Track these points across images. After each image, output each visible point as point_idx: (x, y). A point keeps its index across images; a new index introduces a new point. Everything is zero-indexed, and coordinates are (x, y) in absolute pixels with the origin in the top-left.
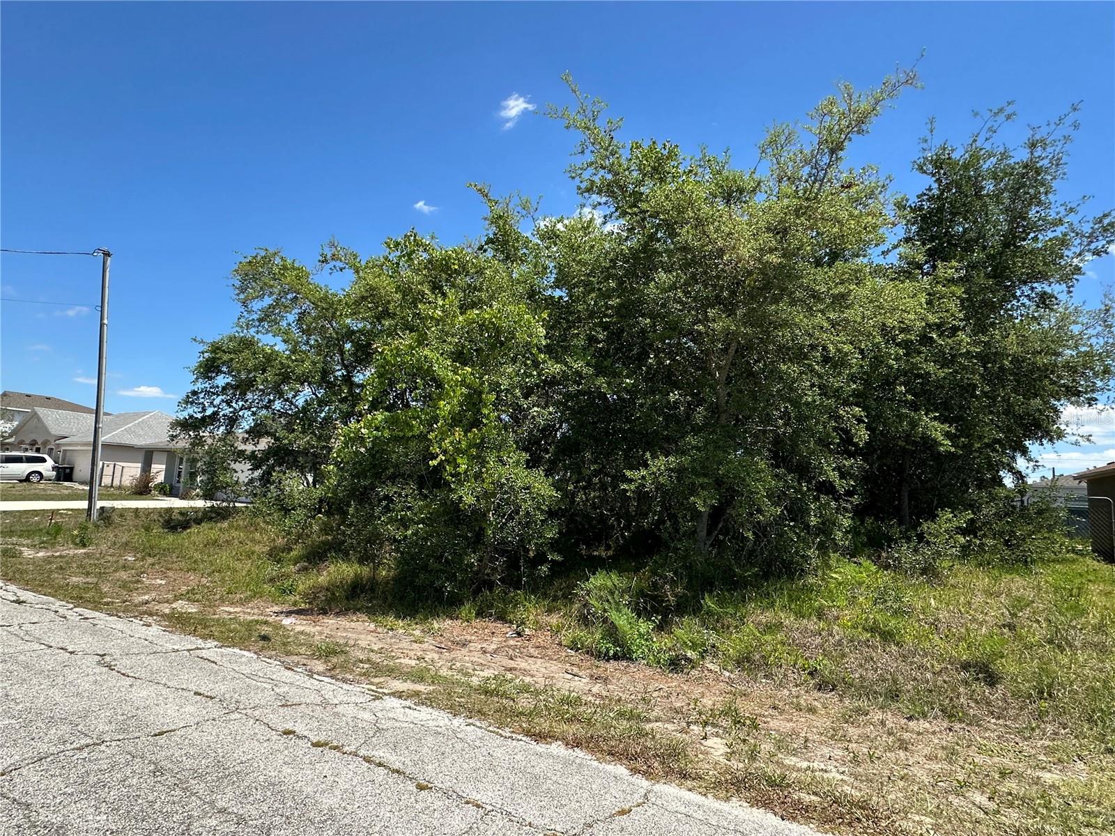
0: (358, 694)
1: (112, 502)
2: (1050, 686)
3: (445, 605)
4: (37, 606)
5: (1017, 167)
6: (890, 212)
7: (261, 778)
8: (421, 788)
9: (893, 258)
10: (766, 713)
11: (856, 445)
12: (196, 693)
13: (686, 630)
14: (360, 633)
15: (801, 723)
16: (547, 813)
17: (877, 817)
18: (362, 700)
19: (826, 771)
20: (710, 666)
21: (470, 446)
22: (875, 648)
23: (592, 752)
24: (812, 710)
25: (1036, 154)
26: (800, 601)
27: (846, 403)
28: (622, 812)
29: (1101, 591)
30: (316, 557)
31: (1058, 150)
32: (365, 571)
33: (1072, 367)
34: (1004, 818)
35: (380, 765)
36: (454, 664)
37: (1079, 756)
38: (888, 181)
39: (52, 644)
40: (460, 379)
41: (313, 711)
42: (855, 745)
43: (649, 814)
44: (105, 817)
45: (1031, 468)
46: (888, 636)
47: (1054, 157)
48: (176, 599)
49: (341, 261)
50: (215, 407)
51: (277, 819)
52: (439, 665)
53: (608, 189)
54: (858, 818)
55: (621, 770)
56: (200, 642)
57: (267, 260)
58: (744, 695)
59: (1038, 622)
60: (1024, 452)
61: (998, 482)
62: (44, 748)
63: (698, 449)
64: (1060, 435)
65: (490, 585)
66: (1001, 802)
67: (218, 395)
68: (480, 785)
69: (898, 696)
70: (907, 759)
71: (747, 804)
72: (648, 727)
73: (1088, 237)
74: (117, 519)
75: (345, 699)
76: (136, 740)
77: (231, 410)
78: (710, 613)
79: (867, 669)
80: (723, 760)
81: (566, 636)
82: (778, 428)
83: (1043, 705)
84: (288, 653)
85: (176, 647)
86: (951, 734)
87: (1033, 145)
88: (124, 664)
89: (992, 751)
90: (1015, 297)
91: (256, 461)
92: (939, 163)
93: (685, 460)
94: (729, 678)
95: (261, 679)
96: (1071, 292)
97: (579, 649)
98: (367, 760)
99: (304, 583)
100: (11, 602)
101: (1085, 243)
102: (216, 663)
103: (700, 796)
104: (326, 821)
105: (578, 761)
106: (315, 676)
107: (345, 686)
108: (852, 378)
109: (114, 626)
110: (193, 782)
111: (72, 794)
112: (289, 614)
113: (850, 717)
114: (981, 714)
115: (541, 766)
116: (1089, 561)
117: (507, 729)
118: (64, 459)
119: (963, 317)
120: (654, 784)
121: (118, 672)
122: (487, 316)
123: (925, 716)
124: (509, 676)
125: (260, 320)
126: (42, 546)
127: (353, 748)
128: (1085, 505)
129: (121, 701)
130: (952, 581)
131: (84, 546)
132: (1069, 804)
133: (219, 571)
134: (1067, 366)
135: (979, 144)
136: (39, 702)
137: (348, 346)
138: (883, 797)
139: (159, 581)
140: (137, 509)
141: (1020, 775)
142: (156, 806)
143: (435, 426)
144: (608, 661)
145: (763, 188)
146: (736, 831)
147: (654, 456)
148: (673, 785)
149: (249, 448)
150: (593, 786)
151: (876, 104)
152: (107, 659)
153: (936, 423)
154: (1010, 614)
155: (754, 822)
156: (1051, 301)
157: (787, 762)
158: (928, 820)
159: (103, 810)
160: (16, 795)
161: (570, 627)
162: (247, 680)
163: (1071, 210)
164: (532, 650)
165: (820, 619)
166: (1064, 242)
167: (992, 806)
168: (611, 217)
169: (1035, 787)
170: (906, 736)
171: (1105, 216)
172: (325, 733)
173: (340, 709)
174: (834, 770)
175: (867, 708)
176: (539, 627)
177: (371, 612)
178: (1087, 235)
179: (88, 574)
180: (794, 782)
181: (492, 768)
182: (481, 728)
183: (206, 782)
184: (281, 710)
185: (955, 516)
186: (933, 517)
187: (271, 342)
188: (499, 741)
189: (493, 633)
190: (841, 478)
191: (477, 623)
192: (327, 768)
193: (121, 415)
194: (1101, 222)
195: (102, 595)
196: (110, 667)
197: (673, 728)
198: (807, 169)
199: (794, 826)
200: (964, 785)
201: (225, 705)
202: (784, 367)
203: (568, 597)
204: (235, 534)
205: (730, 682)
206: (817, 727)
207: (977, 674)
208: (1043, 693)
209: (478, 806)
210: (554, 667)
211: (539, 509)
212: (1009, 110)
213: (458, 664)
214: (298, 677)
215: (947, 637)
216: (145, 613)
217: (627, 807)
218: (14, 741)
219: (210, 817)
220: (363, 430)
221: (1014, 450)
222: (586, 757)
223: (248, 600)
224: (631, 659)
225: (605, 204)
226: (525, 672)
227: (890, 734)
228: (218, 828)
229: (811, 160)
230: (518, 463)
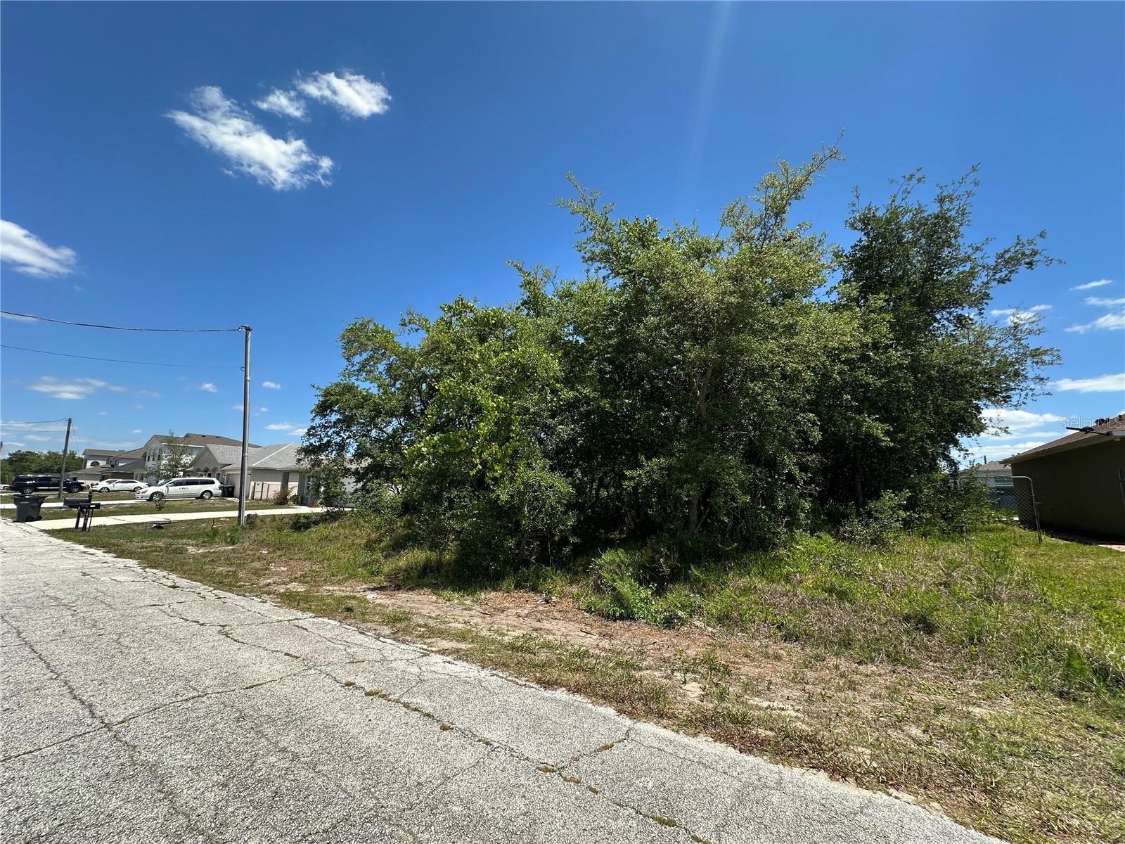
0: (411, 652)
1: (255, 511)
2: (980, 633)
3: (491, 580)
4: (186, 590)
5: (930, 218)
6: (827, 259)
7: (320, 722)
8: (444, 728)
9: (834, 297)
10: (740, 661)
11: (812, 443)
12: (287, 654)
13: (678, 595)
14: (425, 604)
15: (765, 669)
16: (543, 749)
17: (822, 750)
18: (413, 657)
19: (783, 709)
20: (697, 623)
21: (504, 456)
22: (831, 605)
23: (590, 697)
24: (778, 658)
25: (945, 208)
26: (771, 568)
27: (803, 410)
28: (606, 747)
29: (1026, 553)
30: (399, 546)
31: (962, 203)
32: (433, 556)
33: (987, 372)
34: (936, 748)
35: (416, 710)
36: (492, 627)
37: (1005, 693)
38: (824, 237)
39: (188, 618)
40: (495, 405)
41: (372, 667)
42: (811, 687)
43: (628, 748)
44: (190, 757)
45: (962, 456)
46: (842, 595)
47: (959, 208)
48: (291, 581)
49: (416, 324)
50: (328, 437)
51: (324, 756)
52: (481, 627)
53: (605, 257)
54: (805, 751)
55: (610, 711)
56: (299, 614)
57: (364, 326)
58: (723, 646)
59: (969, 580)
60: (956, 443)
61: (934, 467)
62: (160, 700)
63: (683, 451)
64: (982, 428)
65: (526, 563)
66: (934, 735)
67: (331, 428)
68: (492, 726)
69: (850, 644)
70: (854, 698)
71: (712, 739)
72: (637, 674)
73: (994, 269)
74: (258, 522)
75: (399, 657)
76: (231, 693)
77: (341, 438)
78: (698, 580)
79: (825, 623)
80: (697, 701)
81: (583, 602)
82: (749, 432)
83: (974, 649)
84: (364, 621)
85: (280, 618)
86: (895, 675)
87: (941, 201)
88: (238, 632)
89: (930, 690)
90: (936, 320)
91: (359, 476)
92: (866, 221)
93: (673, 461)
94: (712, 632)
95: (338, 642)
96: (982, 314)
97: (593, 612)
98: (406, 706)
99: (388, 566)
100: (169, 587)
101: (991, 274)
102: (307, 630)
103: (672, 732)
104: (362, 757)
105: (576, 704)
106: (381, 639)
107: (403, 646)
108: (807, 390)
109: (238, 603)
110: (266, 726)
111: (171, 737)
112: (373, 590)
113: (810, 662)
114: (921, 658)
115: (546, 708)
116: (1016, 529)
117: (524, 679)
118: (227, 481)
119: (893, 337)
120: (636, 723)
121: (232, 639)
122: (514, 357)
123: (872, 661)
124: (535, 634)
125: (359, 370)
126: (203, 545)
127: (396, 697)
128: (1011, 485)
129: (229, 661)
130: (898, 548)
131: (233, 543)
132: (995, 736)
133: (328, 560)
134: (983, 372)
135: (897, 203)
136: (166, 664)
137: (424, 386)
138: (830, 731)
139: (282, 569)
140: (274, 515)
141: (952, 710)
142: (233, 747)
143: (477, 442)
144: (615, 621)
145: (726, 248)
146: (699, 763)
147: (648, 458)
148: (652, 723)
149: (353, 467)
150: (585, 725)
151: (809, 175)
152: (227, 628)
153: (876, 424)
154: (945, 574)
155: (715, 755)
156: (966, 321)
157: (751, 702)
158: (868, 751)
159: (190, 750)
160: (128, 739)
161: (587, 595)
162: (328, 642)
163: (977, 249)
164: (556, 614)
165: (786, 583)
166: (972, 273)
167: (926, 738)
168: (609, 277)
169: (965, 720)
170: (856, 678)
171: (1006, 252)
172: (377, 684)
173: (394, 665)
174: (790, 708)
175: (824, 655)
176: (563, 595)
177: (435, 588)
178: (992, 267)
179: (231, 564)
180: (753, 720)
181: (505, 711)
182: (502, 678)
183: (276, 726)
184: (348, 666)
185: (896, 495)
186: (878, 497)
187: (367, 386)
188: (515, 688)
189: (527, 601)
190: (800, 471)
191: (515, 594)
192: (373, 712)
193: (267, 447)
194: (1002, 257)
195: (238, 580)
196: (227, 635)
197: (660, 675)
198: (758, 230)
199: (751, 758)
200: (901, 719)
201: (306, 663)
202: (751, 385)
203: (586, 572)
204: (342, 531)
205: (713, 636)
206: (780, 672)
207: (917, 625)
208: (973, 639)
209: (487, 743)
210: (572, 626)
211: (559, 502)
212: (919, 175)
213: (496, 626)
214: (367, 640)
215: (891, 595)
216: (266, 593)
217: (609, 743)
218: (140, 694)
219: (272, 755)
220: (423, 449)
221: (948, 442)
222: (584, 700)
223: (346, 580)
224: (633, 619)
225: (604, 268)
226: (549, 632)
227: (842, 676)
228: (276, 764)
229: (760, 223)
230: (543, 469)
